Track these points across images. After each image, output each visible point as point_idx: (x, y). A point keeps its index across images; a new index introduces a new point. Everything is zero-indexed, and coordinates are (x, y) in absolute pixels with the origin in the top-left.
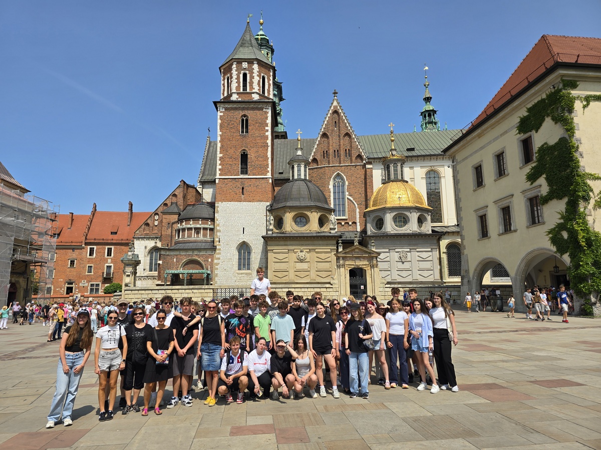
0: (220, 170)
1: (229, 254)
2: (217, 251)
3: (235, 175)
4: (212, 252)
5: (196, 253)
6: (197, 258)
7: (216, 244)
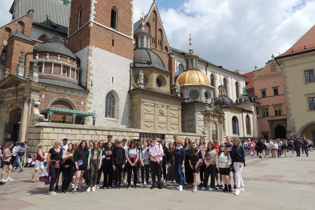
0: (94, 15)
1: (100, 100)
2: (90, 95)
3: (107, 26)
4: (85, 95)
5: (68, 92)
6: (69, 99)
7: (89, 87)
